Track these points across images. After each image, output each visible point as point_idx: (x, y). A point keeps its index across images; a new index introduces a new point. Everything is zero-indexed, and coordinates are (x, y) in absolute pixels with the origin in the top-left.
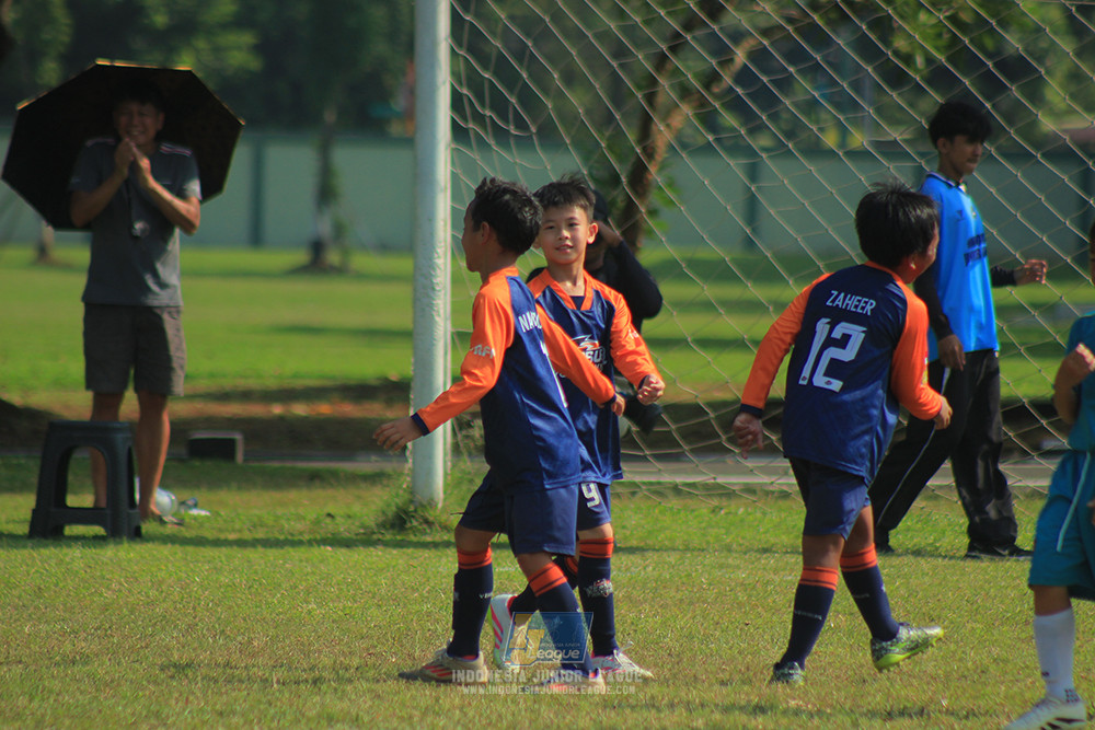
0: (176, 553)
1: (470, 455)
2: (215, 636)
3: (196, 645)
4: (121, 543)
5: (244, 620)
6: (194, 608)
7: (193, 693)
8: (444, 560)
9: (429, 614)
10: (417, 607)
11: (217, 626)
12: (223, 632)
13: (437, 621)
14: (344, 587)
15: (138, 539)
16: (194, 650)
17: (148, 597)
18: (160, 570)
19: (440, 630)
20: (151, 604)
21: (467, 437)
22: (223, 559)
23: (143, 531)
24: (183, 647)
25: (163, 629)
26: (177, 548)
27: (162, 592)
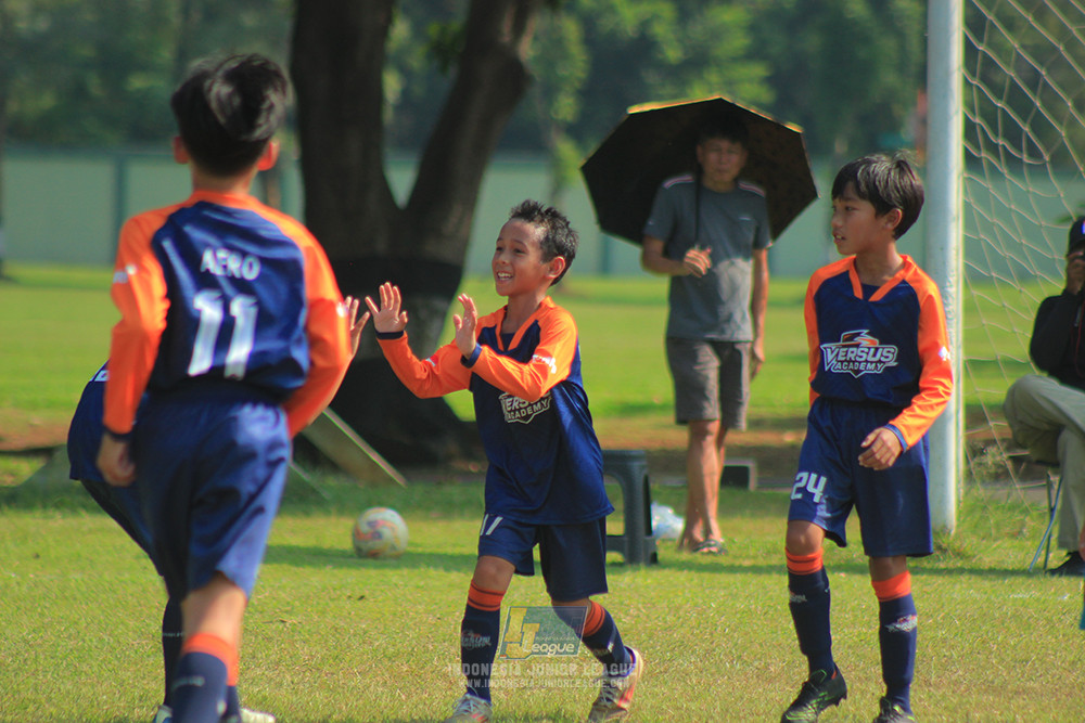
0: (692, 580)
1: (983, 482)
2: (732, 662)
3: (713, 670)
4: (639, 570)
5: (761, 645)
6: (711, 634)
7: (712, 717)
8: (958, 586)
9: (944, 640)
10: (931, 634)
11: (734, 651)
12: (740, 657)
13: (952, 647)
14: (859, 613)
15: (654, 566)
16: (712, 675)
17: (666, 622)
18: (677, 596)
19: (955, 656)
20: (669, 629)
21: (980, 464)
22: (739, 585)
23: (659, 558)
24: (701, 672)
25: (681, 653)
26: (694, 574)
27: (679, 618)
